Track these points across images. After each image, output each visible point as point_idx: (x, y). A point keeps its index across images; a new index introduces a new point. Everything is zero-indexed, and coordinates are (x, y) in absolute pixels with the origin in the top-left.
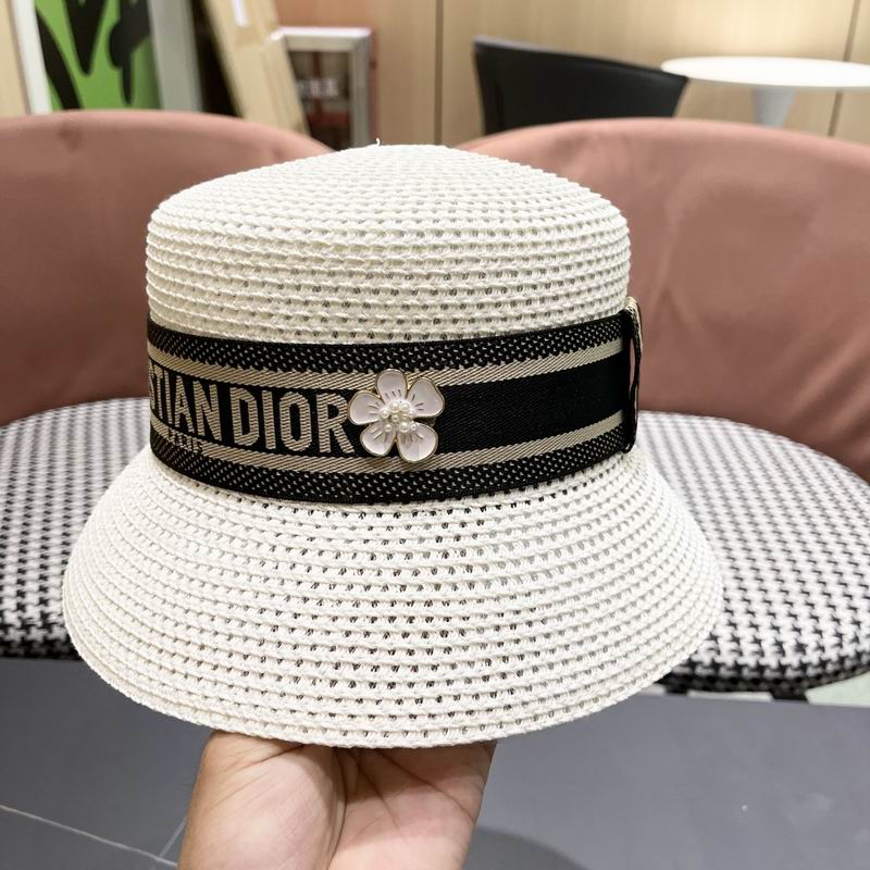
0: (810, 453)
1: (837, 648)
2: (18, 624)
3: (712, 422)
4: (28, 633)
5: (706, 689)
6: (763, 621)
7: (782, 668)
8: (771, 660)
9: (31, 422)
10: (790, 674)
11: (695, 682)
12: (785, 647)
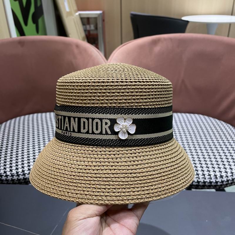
0: (223, 123)
1: (232, 177)
2: (10, 175)
3: (196, 115)
4: (13, 177)
5: (196, 188)
6: (211, 169)
7: (217, 182)
8: (213, 180)
9: (13, 120)
10: (219, 184)
11: (193, 187)
12: (217, 176)
